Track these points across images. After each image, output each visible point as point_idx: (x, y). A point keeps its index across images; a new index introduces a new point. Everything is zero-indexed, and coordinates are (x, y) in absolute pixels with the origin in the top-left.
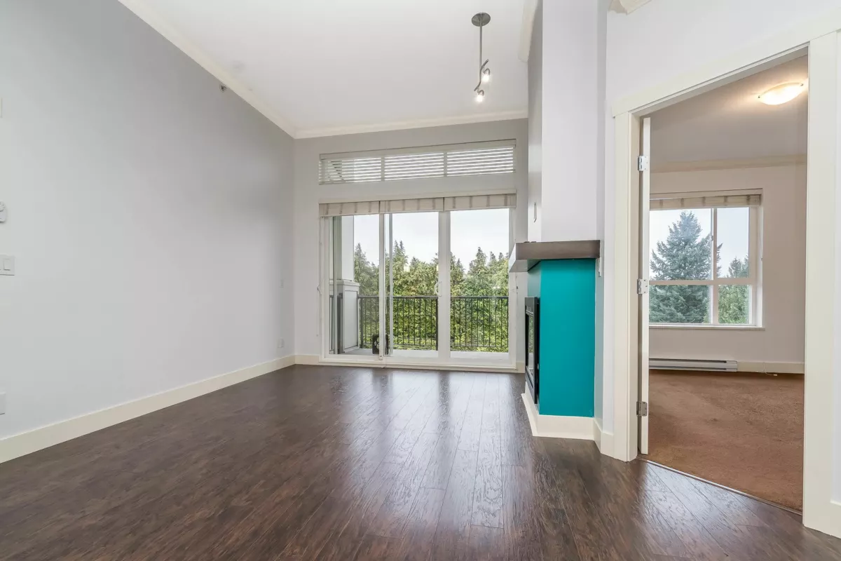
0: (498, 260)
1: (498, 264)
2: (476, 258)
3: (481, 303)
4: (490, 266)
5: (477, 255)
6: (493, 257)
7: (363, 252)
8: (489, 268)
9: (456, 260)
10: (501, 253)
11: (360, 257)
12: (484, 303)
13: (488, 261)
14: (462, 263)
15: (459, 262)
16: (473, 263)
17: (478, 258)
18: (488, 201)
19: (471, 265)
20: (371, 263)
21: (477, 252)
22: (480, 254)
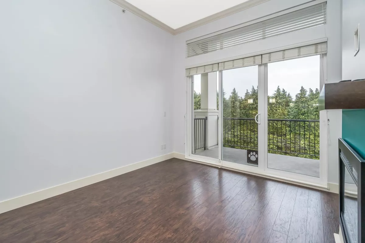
0: (315, 93)
1: (314, 95)
2: (300, 92)
3: (303, 117)
4: (310, 96)
5: (301, 90)
6: (311, 91)
7: (236, 92)
8: (309, 97)
9: (287, 94)
10: (317, 89)
11: (235, 95)
12: (305, 116)
13: (308, 93)
14: (291, 95)
15: (289, 94)
16: (298, 95)
17: (301, 92)
18: (299, 52)
19: (296, 96)
20: (240, 97)
21: (300, 89)
22: (303, 90)
